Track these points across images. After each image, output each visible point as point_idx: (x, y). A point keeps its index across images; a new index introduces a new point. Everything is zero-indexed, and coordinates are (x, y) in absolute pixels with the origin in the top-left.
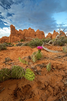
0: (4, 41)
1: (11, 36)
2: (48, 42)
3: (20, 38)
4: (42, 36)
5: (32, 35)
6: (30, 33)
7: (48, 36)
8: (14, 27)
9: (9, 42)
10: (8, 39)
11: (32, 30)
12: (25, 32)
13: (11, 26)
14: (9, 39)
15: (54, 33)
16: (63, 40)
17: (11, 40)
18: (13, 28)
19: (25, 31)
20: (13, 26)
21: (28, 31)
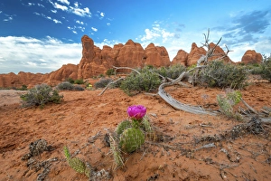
0: (67, 76)
1: (83, 62)
2: (177, 77)
3: (107, 66)
4: (161, 59)
5: (135, 59)
6: (131, 54)
7: (179, 57)
9: (79, 78)
10: (77, 71)
11: (135, 44)
12: (119, 51)
13: (83, 39)
14: (79, 69)
15: (193, 49)
16: (219, 71)
17: (82, 72)
19: (118, 48)
21: (125, 49)
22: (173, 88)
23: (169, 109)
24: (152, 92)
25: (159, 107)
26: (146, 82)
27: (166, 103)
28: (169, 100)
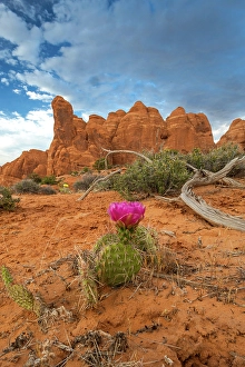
0: (30, 171)
1: (55, 146)
2: (222, 167)
3: (96, 153)
4: (196, 138)
5: (147, 139)
6: (139, 130)
7: (232, 134)
8: (69, 106)
9: (49, 175)
10: (45, 163)
11: (148, 110)
12: (118, 123)
13: (54, 102)
14: (50, 159)
17: (54, 163)
18: (62, 112)
19: (115, 119)
20: (62, 101)
21: (128, 120)
22: (212, 189)
23: (200, 225)
24: (171, 195)
25: (181, 221)
26: (161, 177)
27: (196, 215)
28: (201, 208)
